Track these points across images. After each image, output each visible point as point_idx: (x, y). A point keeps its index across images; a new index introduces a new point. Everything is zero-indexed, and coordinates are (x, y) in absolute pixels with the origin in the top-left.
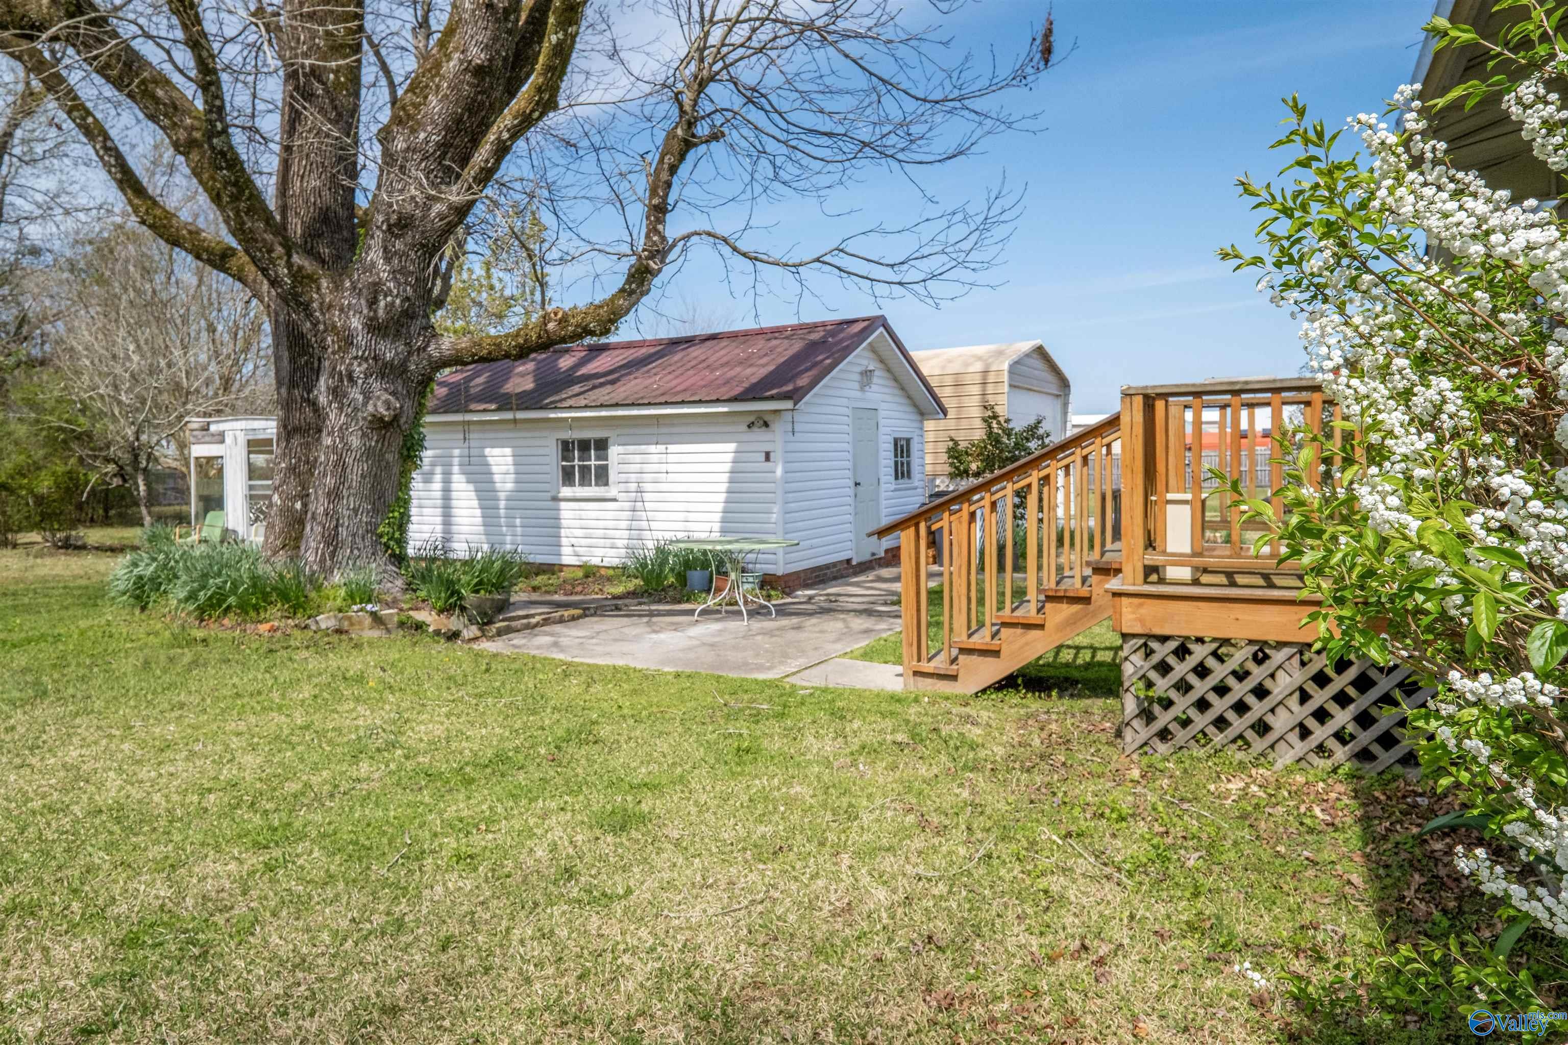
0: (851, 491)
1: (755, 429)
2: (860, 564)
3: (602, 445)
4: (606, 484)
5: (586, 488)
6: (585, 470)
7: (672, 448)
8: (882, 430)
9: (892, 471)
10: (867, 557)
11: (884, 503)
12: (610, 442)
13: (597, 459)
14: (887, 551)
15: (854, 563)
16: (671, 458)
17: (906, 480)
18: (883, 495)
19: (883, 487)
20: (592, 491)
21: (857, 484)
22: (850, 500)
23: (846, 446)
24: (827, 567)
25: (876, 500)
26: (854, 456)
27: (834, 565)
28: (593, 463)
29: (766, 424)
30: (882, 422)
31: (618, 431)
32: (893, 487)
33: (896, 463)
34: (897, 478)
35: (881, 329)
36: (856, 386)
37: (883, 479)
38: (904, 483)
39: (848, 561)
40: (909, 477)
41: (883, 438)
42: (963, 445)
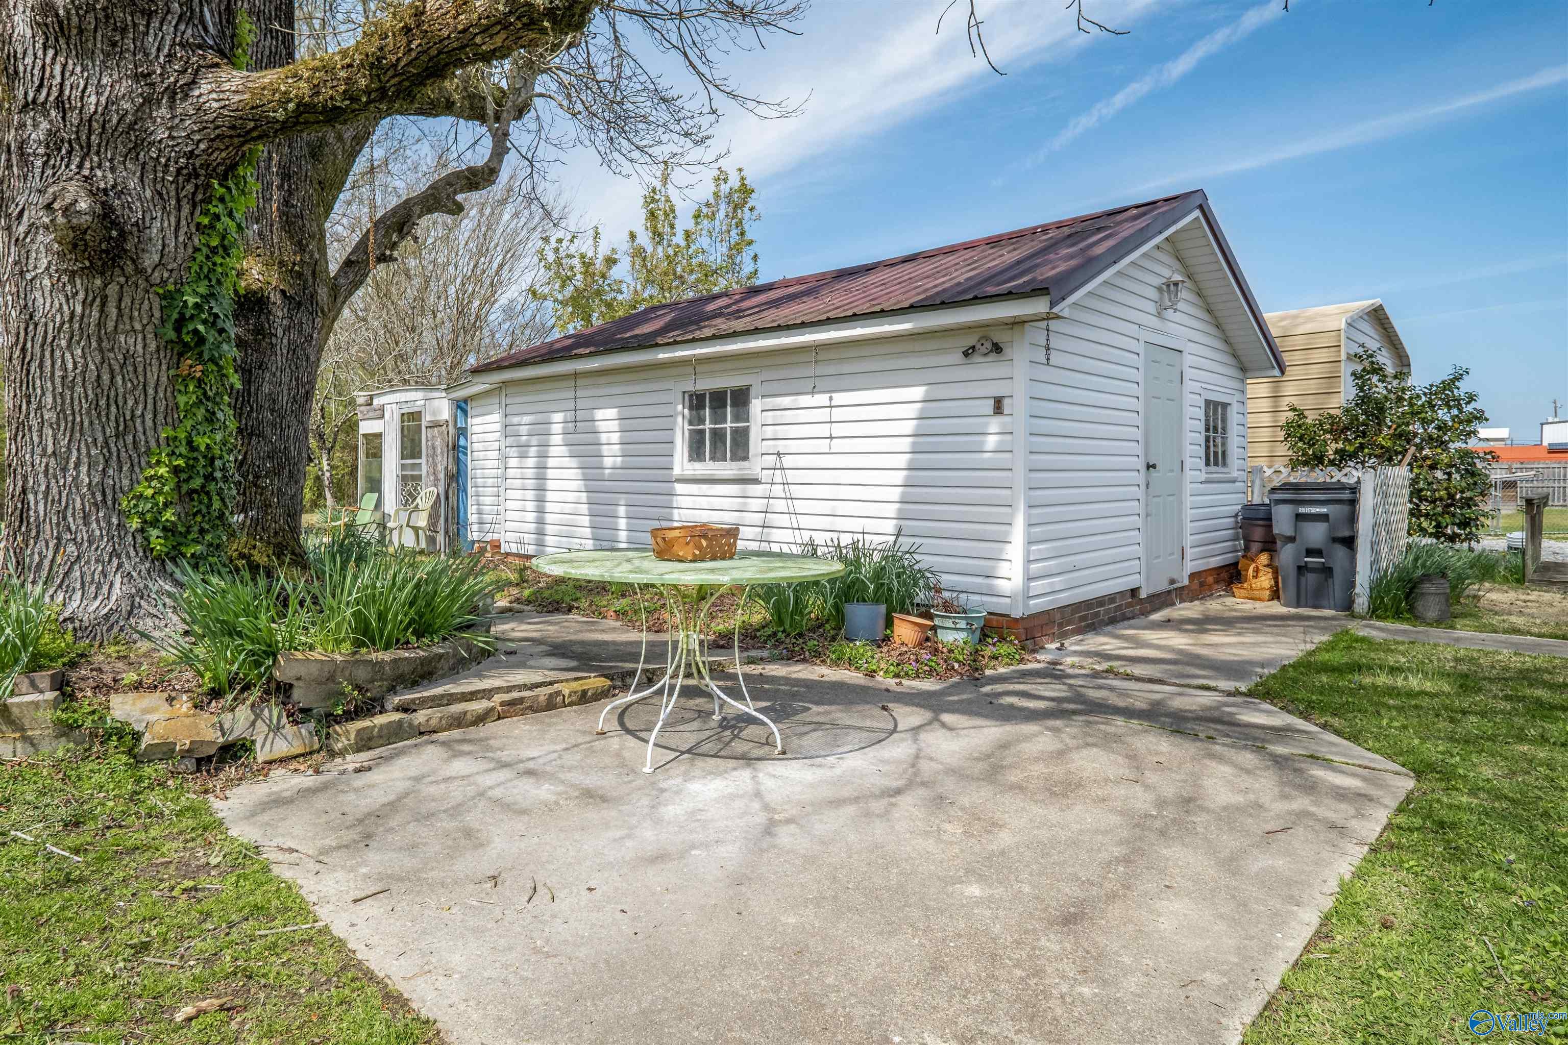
0: (1140, 478)
1: (977, 358)
2: (1152, 597)
3: (741, 397)
4: (746, 458)
5: (718, 465)
6: (719, 436)
7: (840, 398)
8: (1189, 385)
9: (1202, 452)
10: (1163, 586)
11: (1189, 501)
12: (753, 392)
13: (736, 418)
14: (1192, 576)
15: (1143, 595)
16: (837, 414)
17: (1220, 469)
18: (1188, 488)
19: (1189, 474)
20: (727, 469)
21: (1150, 467)
22: (1139, 492)
23: (1132, 403)
24: (1100, 601)
25: (1176, 493)
26: (1147, 420)
27: (1112, 598)
28: (729, 425)
29: (997, 348)
30: (1189, 373)
31: (765, 375)
32: (1203, 476)
33: (1207, 440)
34: (1208, 464)
35: (1197, 213)
36: (1151, 307)
37: (1188, 463)
38: (1217, 472)
39: (1134, 592)
40: (1224, 464)
41: (1190, 398)
42: (1311, 418)
